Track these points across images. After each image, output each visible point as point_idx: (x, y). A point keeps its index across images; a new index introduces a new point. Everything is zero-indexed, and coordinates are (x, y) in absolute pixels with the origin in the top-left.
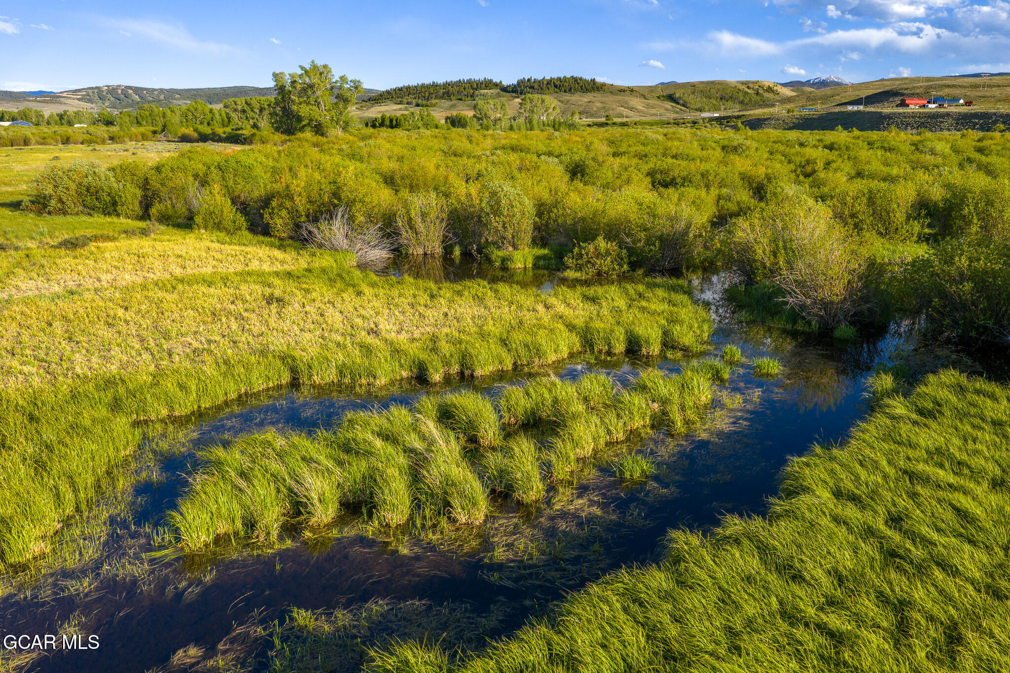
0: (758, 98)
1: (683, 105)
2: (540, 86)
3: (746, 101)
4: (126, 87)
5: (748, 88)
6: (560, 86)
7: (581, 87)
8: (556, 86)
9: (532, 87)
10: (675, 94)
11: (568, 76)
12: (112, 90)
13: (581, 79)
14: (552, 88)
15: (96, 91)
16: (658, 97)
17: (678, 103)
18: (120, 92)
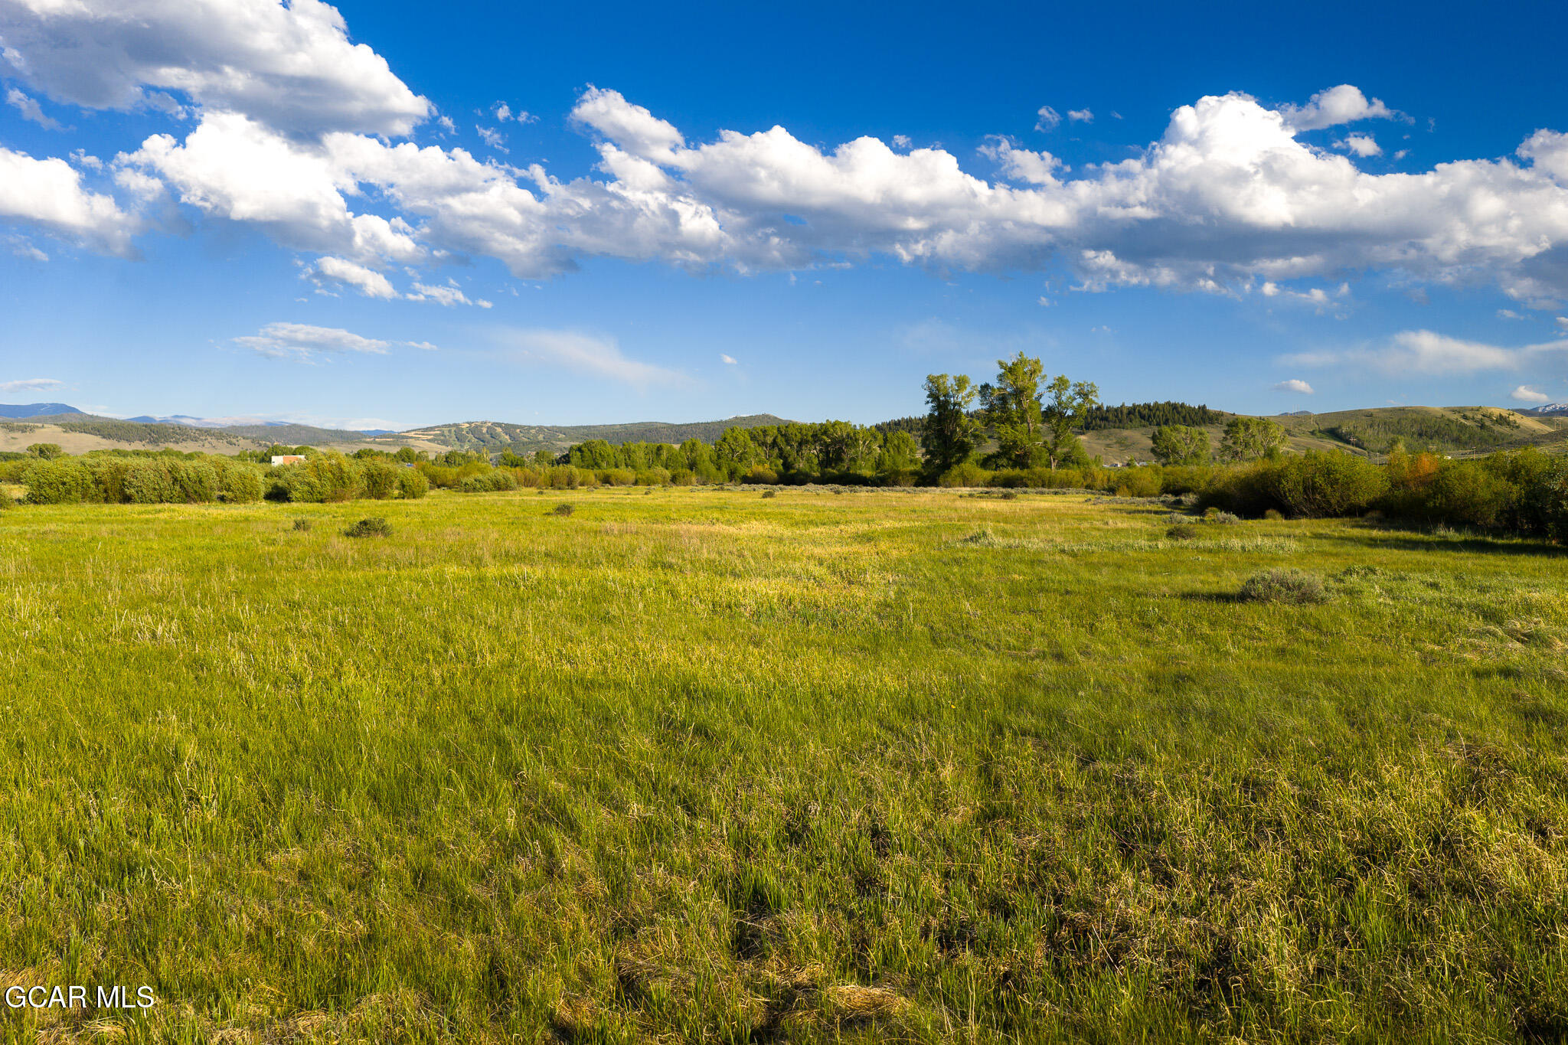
0: (1485, 434)
1: (1357, 445)
2: (1117, 416)
3: (1464, 438)
4: (493, 424)
5: (1465, 417)
6: (1149, 416)
7: (1184, 418)
8: (1142, 417)
9: (1105, 419)
10: (1340, 427)
11: (1162, 401)
12: (474, 429)
13: (1182, 406)
14: (1137, 421)
15: (453, 429)
16: (1313, 433)
17: (1348, 442)
18: (485, 430)
